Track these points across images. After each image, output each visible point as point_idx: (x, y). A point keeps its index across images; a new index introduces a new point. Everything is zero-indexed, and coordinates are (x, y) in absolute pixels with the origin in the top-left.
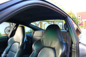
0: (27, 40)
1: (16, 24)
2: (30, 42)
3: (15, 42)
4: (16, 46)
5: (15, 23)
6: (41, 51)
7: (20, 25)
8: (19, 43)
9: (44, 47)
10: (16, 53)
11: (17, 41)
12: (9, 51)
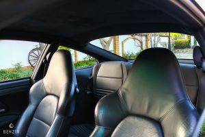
0: (78, 90)
1: (49, 45)
2: (88, 92)
3: (48, 94)
4: (50, 104)
5: (48, 43)
6: (119, 126)
7: (60, 48)
8: (58, 98)
9: (129, 114)
10: (50, 126)
11: (53, 92)
12: (34, 119)
